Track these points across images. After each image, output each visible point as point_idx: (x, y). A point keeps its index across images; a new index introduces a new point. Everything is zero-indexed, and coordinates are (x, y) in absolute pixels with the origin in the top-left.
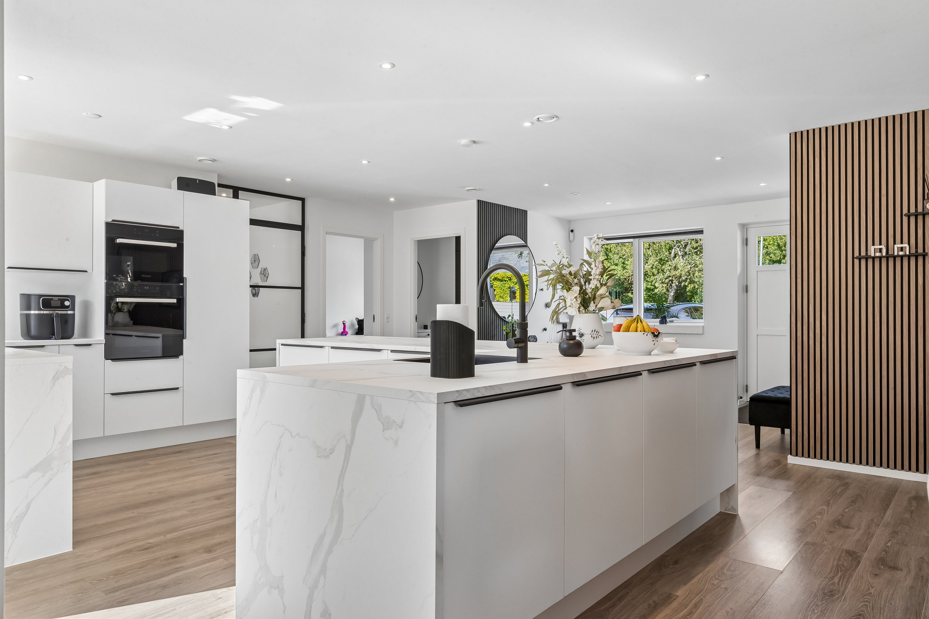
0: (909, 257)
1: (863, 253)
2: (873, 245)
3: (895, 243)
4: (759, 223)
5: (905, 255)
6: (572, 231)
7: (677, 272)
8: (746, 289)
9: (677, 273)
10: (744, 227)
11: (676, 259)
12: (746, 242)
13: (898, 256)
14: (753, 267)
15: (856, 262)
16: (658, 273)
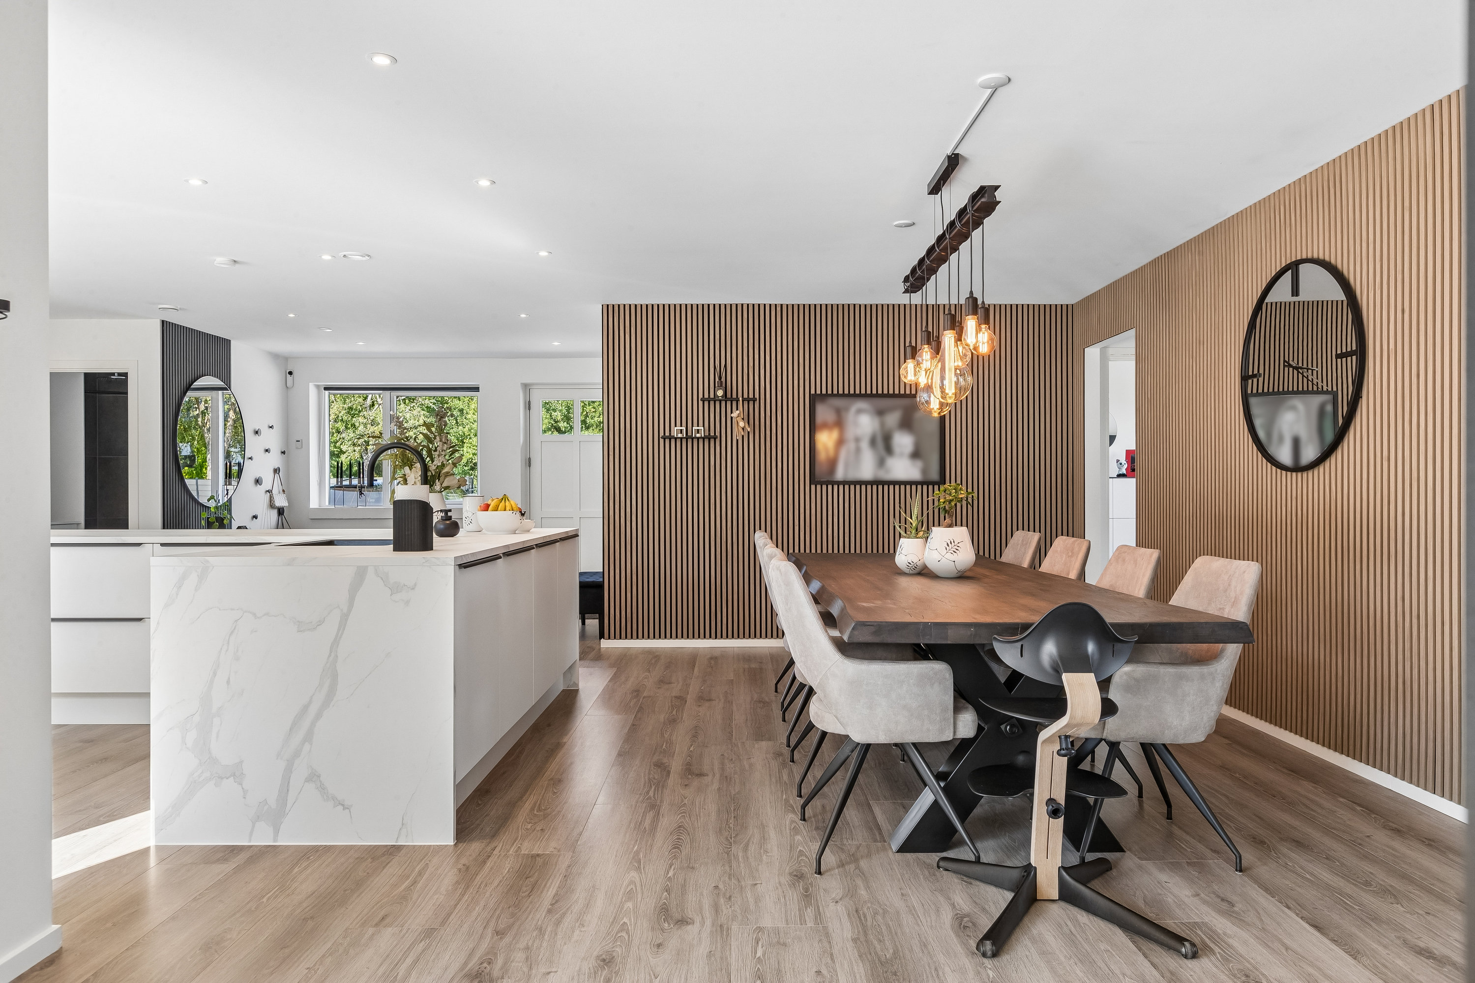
0: (703, 439)
1: (667, 434)
2: (676, 426)
3: (692, 426)
4: (549, 385)
5: (701, 438)
6: (290, 373)
7: (376, 428)
8: (529, 462)
9: (376, 430)
10: (527, 388)
11: (375, 409)
12: (528, 406)
13: (696, 437)
14: (538, 436)
15: (662, 441)
16: (347, 428)
